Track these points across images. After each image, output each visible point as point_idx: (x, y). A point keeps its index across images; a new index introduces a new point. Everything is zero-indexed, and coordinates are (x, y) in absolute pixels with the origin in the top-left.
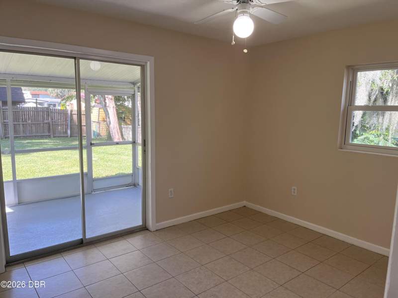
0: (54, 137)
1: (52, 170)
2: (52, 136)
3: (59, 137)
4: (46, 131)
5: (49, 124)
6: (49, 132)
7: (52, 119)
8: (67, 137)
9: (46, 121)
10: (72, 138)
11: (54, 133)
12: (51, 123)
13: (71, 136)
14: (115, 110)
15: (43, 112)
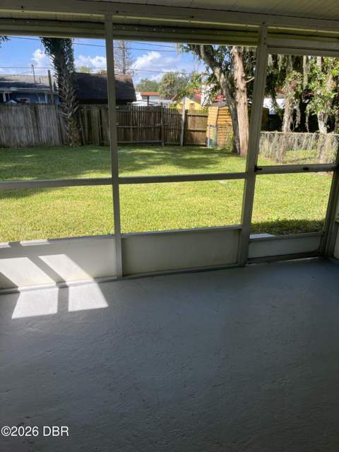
0: (165, 145)
1: (169, 199)
2: (163, 144)
3: (170, 145)
4: (157, 137)
5: (161, 128)
6: (160, 139)
7: (164, 122)
8: (179, 145)
9: (157, 125)
10: (184, 147)
11: (165, 140)
12: (163, 127)
13: (183, 145)
14: (246, 107)
15: (155, 113)
